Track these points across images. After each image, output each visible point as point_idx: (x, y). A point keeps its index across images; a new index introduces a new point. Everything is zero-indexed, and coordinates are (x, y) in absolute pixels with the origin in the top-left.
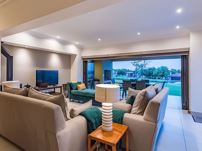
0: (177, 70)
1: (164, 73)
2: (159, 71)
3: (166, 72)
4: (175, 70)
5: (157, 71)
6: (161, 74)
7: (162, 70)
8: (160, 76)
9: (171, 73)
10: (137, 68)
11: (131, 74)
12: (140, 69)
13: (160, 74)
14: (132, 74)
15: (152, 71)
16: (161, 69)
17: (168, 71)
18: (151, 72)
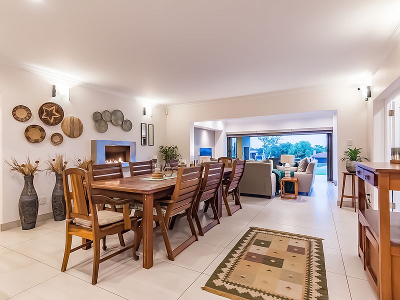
0: (324, 147)
1: (304, 152)
2: (298, 148)
3: (307, 151)
4: (321, 147)
5: (294, 148)
6: (301, 153)
7: (302, 147)
8: (299, 157)
9: (315, 152)
10: (265, 144)
11: (253, 154)
12: (271, 145)
13: (299, 154)
14: (255, 154)
15: (286, 149)
16: (300, 146)
17: (310, 149)
18: (285, 151)
